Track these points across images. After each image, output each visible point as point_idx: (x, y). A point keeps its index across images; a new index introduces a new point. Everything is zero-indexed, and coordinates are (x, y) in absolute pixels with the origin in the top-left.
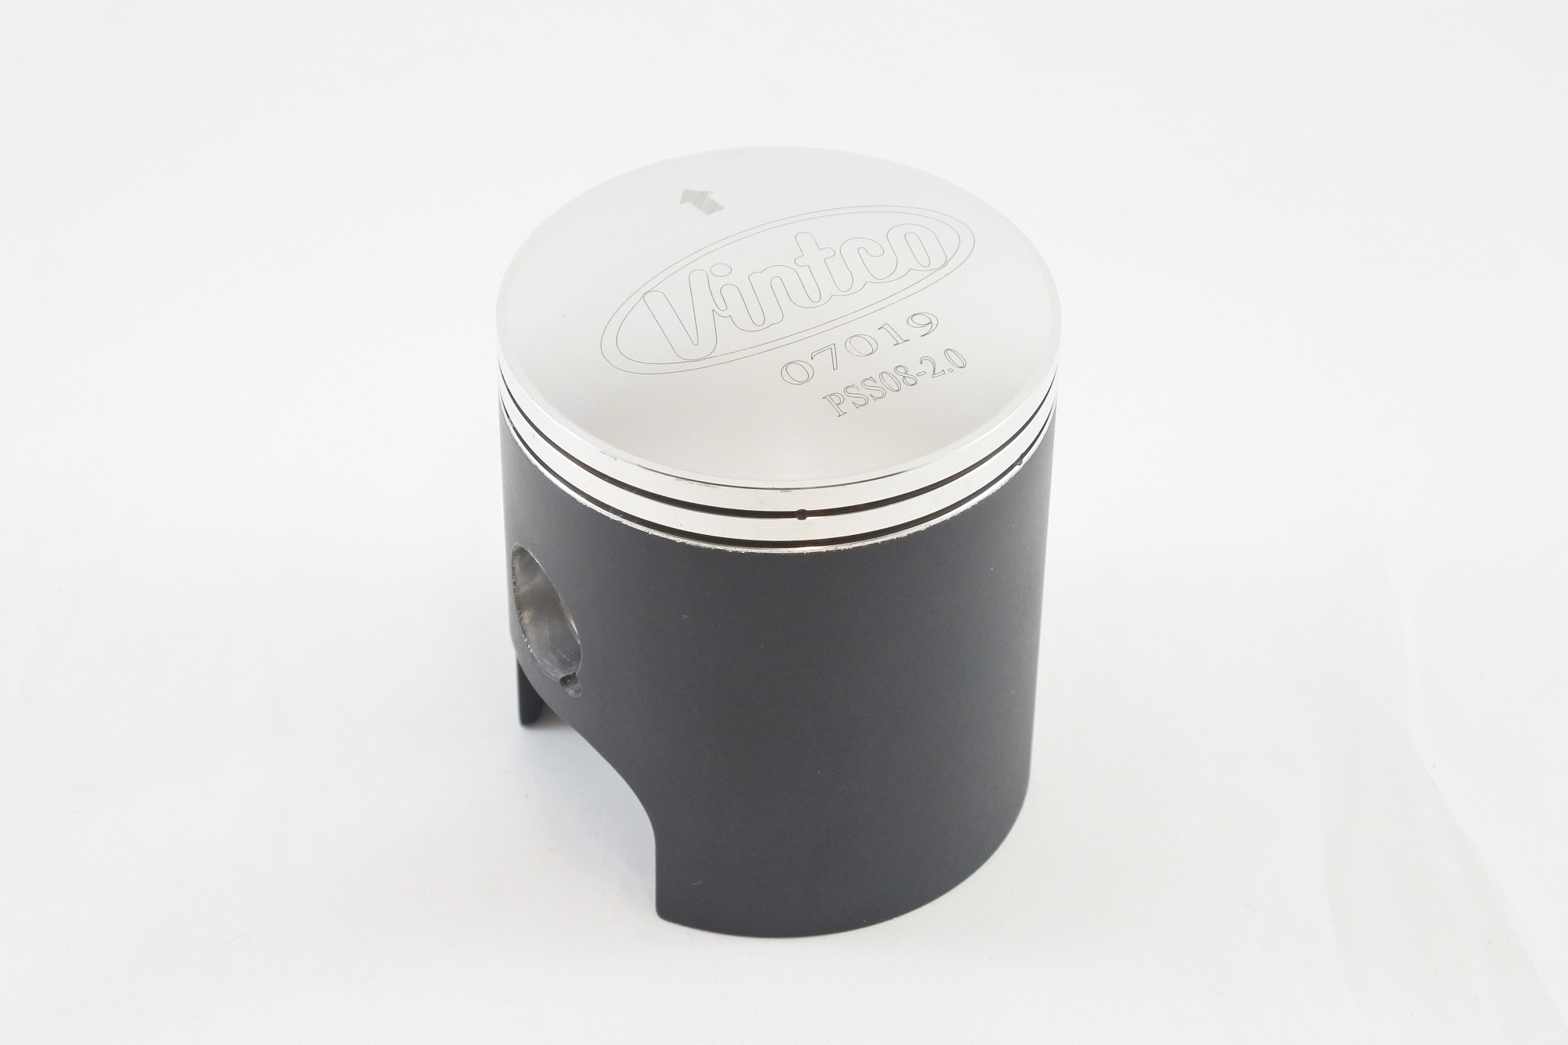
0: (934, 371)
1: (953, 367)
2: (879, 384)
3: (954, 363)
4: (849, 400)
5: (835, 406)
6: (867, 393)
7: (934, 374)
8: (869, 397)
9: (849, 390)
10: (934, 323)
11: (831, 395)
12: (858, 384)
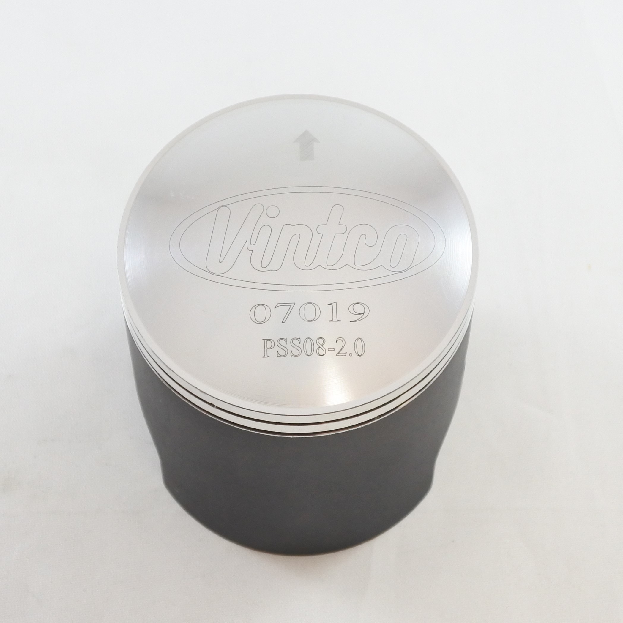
0: (340, 351)
1: (354, 353)
2: (301, 346)
3: (356, 350)
4: (276, 348)
5: (266, 348)
6: (290, 348)
7: (339, 353)
8: (289, 352)
9: (282, 342)
10: (365, 315)
11: (269, 340)
12: (289, 340)
